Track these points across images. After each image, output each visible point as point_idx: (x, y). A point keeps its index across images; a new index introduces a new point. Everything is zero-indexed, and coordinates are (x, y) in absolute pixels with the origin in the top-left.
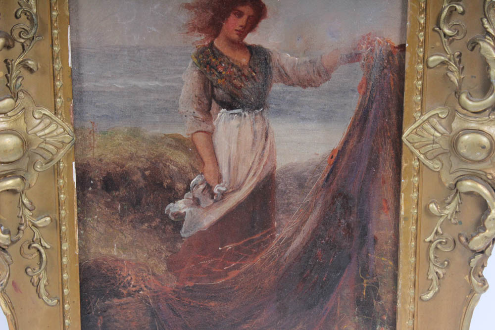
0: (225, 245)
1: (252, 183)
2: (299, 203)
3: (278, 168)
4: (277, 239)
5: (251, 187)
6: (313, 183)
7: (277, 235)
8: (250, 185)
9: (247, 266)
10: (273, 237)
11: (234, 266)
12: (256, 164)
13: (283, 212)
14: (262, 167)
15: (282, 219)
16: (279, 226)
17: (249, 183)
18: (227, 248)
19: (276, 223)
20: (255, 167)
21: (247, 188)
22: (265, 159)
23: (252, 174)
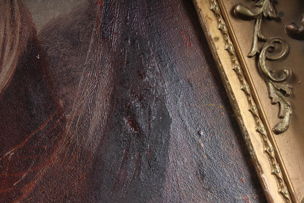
0: (6, 153)
1: (12, 58)
2: (80, 67)
3: (38, 31)
4: (70, 120)
5: (13, 65)
6: (89, 36)
7: (68, 116)
8: (11, 63)
9: (43, 171)
10: (64, 121)
11: (26, 176)
12: (9, 33)
13: (65, 85)
14: (18, 34)
15: (67, 93)
16: (67, 103)
17: (8, 60)
18: (9, 155)
19: (61, 102)
20: (9, 39)
21: (8, 67)
22: (19, 23)
23: (8, 48)
